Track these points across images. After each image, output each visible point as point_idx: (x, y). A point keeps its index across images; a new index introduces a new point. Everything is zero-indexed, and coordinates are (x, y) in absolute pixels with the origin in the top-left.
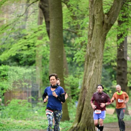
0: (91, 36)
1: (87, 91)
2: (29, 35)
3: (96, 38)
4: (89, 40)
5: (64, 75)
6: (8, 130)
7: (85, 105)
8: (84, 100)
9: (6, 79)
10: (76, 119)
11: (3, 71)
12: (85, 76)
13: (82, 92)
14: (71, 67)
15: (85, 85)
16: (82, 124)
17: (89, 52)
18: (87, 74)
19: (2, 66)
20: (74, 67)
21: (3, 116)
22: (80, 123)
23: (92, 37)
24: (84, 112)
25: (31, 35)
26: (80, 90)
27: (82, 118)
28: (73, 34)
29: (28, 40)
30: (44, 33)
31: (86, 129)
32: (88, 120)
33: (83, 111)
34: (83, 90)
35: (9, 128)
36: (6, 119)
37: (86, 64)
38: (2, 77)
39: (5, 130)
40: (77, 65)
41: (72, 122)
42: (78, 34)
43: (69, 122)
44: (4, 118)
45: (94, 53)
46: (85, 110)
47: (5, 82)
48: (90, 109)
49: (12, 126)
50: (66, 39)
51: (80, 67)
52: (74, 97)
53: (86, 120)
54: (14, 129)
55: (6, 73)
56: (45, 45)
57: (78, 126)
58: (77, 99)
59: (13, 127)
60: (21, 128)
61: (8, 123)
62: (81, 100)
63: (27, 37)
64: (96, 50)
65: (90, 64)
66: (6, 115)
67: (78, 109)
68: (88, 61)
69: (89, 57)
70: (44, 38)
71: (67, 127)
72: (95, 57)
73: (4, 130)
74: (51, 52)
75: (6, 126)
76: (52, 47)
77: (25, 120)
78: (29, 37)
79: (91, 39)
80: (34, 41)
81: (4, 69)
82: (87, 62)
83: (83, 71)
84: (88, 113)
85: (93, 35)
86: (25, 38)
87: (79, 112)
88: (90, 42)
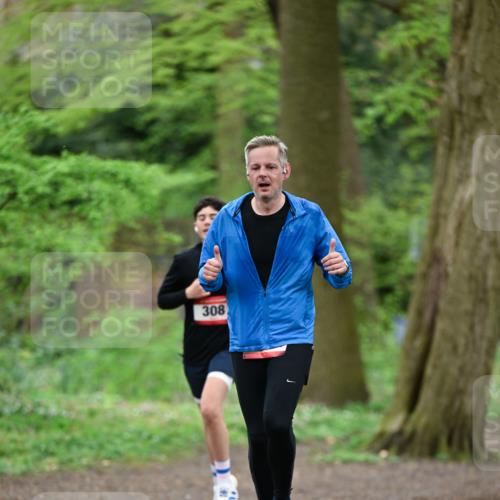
0: (464, 20)
1: (450, 269)
2: (187, 18)
3: (490, 30)
4: (457, 39)
5: (343, 196)
6: (91, 448)
7: (437, 336)
8: (435, 311)
9: (83, 219)
10: (397, 395)
11: (69, 181)
12: (439, 201)
13: (425, 276)
14: (375, 164)
15: (438, 243)
16: (423, 420)
17: (455, 96)
18: (447, 194)
19: (66, 158)
20: (388, 162)
21: (71, 385)
22: (414, 417)
23: (467, 27)
24: (435, 367)
25: (196, 20)
26: (413, 264)
27: (427, 394)
28: (387, 13)
29: (181, 42)
30: (252, 9)
31: (443, 441)
32: (452, 403)
33: (431, 360)
34: (430, 266)
35: (95, 436)
36: (83, 395)
37: (441, 150)
38: (65, 209)
39: (80, 445)
40: (404, 154)
41: (378, 410)
42: (406, 11)
43: (368, 410)
44: (76, 391)
45: (478, 101)
46: (439, 357)
47: (78, 228)
48: (461, 349)
49: (112, 425)
50: (354, 38)
51: (414, 163)
52: (389, 299)
53: (444, 401)
54: (118, 441)
55: (80, 189)
56: (256, 66)
57: (409, 429)
58: (404, 305)
59: (116, 431)
60: (150, 437)
61: (92, 413)
62: (420, 313)
63: (176, 27)
64: (487, 83)
65: (460, 148)
66: (81, 381)
67: (407, 351)
68: (451, 136)
69: (457, 117)
70: (253, 32)
71: (357, 432)
72: (484, 119)
73: (75, 449)
74: (287, 93)
75: (82, 426)
76: (287, 73)
77: (168, 400)
78: (185, 29)
79: (465, 38)
80: (208, 45)
81: (76, 170)
82: (446, 139)
83: (429, 181)
84: (454, 371)
85: (476, 16)
86: (167, 34)
87: (413, 364)
88: (459, 49)
